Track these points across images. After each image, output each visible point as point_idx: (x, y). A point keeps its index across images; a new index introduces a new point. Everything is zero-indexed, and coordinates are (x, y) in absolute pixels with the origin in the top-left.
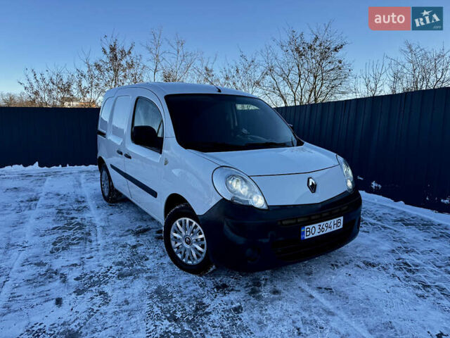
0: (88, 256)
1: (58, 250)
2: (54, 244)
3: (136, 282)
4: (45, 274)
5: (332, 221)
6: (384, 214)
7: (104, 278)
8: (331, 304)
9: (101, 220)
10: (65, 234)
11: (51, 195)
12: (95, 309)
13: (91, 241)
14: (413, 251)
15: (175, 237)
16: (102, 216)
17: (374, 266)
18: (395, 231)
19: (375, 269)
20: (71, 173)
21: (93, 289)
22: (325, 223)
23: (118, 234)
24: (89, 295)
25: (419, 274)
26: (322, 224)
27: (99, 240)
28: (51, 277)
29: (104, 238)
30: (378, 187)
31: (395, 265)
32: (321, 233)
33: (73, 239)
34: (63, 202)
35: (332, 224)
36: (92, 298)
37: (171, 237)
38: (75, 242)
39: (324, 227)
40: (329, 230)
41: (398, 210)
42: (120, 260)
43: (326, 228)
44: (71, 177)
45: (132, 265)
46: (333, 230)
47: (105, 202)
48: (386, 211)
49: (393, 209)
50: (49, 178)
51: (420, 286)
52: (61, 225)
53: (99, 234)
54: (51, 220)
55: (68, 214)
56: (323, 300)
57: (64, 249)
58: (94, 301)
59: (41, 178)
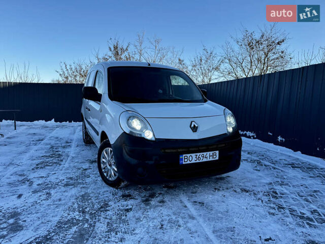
0: (53, 172)
1: (37, 168)
2: (37, 165)
3: (73, 189)
4: (21, 181)
5: (208, 153)
6: (280, 159)
7: (55, 186)
8: (197, 212)
9: (75, 153)
10: (48, 160)
11: (52, 138)
12: (38, 201)
13: (60, 165)
14: (287, 184)
15: (103, 162)
16: (76, 151)
17: (247, 192)
18: (282, 171)
19: (247, 194)
20: (73, 126)
21: (44, 191)
22: (201, 154)
23: (80, 162)
24: (39, 194)
25: (281, 200)
26: (198, 154)
27: (66, 164)
28: (24, 183)
29: (69, 164)
30: (282, 141)
31: (265, 192)
32: (198, 161)
33: (50, 163)
34: (58, 142)
35: (208, 156)
36: (40, 196)
37: (101, 161)
38: (51, 164)
39: (200, 156)
40: (205, 160)
41: (294, 157)
42: (71, 176)
43: (202, 158)
44: (71, 128)
45: (77, 180)
46: (208, 160)
47: (84, 143)
48: (283, 157)
49: (290, 156)
50: (58, 129)
51: (276, 207)
52: (48, 155)
53: (68, 161)
54: (43, 152)
55: (56, 149)
56: (192, 210)
57: (41, 168)
58: (41, 197)
59: (53, 129)
